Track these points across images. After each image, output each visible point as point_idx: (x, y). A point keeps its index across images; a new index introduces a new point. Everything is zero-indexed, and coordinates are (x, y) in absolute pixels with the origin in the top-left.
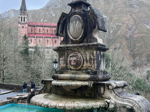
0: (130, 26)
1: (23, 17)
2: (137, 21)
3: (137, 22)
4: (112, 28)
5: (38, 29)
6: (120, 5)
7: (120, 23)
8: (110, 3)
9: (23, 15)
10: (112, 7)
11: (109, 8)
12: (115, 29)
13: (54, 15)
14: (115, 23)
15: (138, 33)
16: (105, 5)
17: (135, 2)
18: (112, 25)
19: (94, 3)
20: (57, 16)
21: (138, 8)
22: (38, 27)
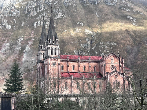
0: (129, 47)
1: (54, 48)
2: (136, 40)
3: (137, 42)
4: (103, 50)
5: (72, 66)
6: (107, 15)
7: (113, 42)
8: (92, 12)
9: (54, 45)
10: (97, 18)
11: (93, 20)
12: (106, 51)
13: (9, 27)
14: (105, 42)
15: (142, 59)
16: (85, 15)
17: (129, 11)
18: (101, 45)
19: (70, 11)
20: (14, 29)
21: (135, 21)
22: (71, 63)
